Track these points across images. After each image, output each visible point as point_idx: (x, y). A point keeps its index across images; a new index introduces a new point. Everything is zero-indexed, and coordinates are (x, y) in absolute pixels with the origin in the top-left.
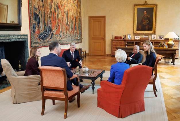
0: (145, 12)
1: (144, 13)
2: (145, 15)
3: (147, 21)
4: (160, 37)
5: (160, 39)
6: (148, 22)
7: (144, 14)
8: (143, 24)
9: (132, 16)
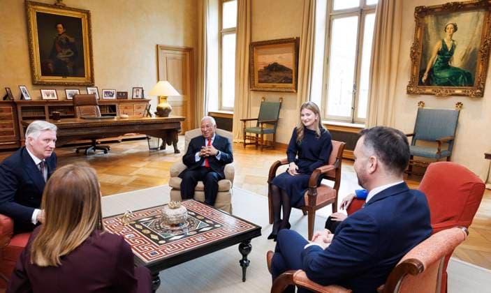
0: (60, 26)
1: (57, 28)
2: (60, 35)
3: (69, 50)
4: (106, 92)
5: (109, 98)
6: (73, 54)
7: (58, 31)
8: (60, 60)
9: (23, 34)
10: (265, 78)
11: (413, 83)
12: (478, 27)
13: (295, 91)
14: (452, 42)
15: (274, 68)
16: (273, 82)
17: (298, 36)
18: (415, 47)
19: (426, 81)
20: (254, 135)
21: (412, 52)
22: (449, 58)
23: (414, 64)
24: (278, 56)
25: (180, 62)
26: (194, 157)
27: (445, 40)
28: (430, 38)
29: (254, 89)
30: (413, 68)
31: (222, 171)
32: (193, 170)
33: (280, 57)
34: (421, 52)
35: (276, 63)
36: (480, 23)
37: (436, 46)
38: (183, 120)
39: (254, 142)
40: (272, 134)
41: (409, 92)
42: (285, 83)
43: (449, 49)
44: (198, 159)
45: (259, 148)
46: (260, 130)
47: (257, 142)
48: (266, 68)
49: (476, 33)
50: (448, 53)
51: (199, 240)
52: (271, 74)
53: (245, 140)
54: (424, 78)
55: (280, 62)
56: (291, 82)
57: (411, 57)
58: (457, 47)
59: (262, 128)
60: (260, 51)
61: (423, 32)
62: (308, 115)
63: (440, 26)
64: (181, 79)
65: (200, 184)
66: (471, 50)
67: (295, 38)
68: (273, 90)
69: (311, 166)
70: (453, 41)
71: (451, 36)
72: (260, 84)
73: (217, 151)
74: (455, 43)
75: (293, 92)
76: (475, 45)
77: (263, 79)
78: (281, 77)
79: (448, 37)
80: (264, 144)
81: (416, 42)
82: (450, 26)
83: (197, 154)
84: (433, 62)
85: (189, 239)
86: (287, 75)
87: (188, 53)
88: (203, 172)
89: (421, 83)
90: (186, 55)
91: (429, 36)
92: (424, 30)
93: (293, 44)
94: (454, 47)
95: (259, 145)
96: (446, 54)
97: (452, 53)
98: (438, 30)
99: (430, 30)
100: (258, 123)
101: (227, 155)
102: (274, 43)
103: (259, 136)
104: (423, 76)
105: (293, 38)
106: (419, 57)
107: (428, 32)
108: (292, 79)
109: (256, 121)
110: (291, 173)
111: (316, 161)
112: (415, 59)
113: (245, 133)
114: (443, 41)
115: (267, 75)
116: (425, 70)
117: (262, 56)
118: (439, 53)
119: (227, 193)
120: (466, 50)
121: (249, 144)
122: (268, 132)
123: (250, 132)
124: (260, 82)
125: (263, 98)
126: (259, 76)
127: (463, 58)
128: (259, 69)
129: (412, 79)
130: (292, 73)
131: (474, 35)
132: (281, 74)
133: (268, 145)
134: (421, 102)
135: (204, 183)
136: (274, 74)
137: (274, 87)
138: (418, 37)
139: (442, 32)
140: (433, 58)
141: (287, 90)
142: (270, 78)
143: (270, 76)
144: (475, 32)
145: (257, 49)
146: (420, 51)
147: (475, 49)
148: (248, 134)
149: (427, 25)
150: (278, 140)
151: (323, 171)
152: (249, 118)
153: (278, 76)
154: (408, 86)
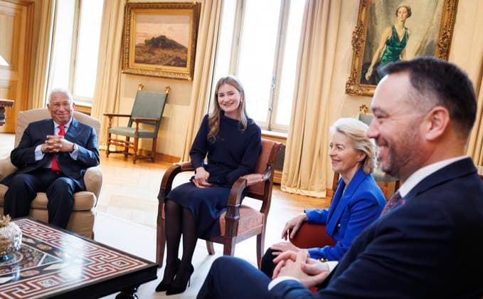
10: (146, 56)
11: (354, 79)
12: (436, 14)
13: (189, 78)
14: (404, 29)
15: (160, 43)
16: (157, 63)
17: (199, 2)
18: (358, 32)
19: (371, 78)
20: (124, 138)
21: (354, 37)
22: (401, 50)
23: (356, 54)
24: (168, 25)
25: (11, 19)
26: (33, 153)
27: (396, 27)
28: (378, 22)
29: (127, 71)
30: (354, 60)
31: (81, 178)
32: (30, 173)
33: (170, 29)
34: (365, 39)
35: (164, 37)
36: (439, 9)
37: (384, 34)
38: (10, 104)
39: (123, 149)
40: (152, 139)
41: (348, 92)
42: (174, 65)
43: (401, 40)
44: (39, 157)
45: (130, 159)
46: (134, 132)
47: (127, 149)
48: (148, 42)
49: (434, 22)
50: (399, 44)
51: (44, 285)
52: (156, 52)
53: (109, 145)
54: (368, 75)
55: (170, 36)
56: (185, 66)
57: (353, 45)
58: (410, 37)
59: (137, 129)
60: (140, 17)
61: (368, 13)
62: (231, 93)
63: (390, 8)
64: (9, 47)
65: (42, 198)
66: (428, 43)
67: (195, 2)
68: (157, 74)
69: (229, 175)
70: (406, 29)
71: (404, 22)
72: (137, 64)
73: (72, 144)
74: (409, 32)
75: (187, 80)
76: (433, 37)
77: (142, 58)
78: (170, 57)
79: (400, 23)
80: (138, 153)
81: (360, 24)
82: (402, 10)
83: (39, 148)
84: (380, 54)
85: (24, 283)
86: (179, 55)
87: (25, 8)
88: (47, 178)
89: (363, 81)
90: (21, 10)
91: (375, 19)
92: (370, 11)
93: (191, 11)
94: (406, 36)
95: (130, 154)
96: (396, 45)
97: (403, 44)
98: (388, 13)
99: (377, 12)
100: (131, 121)
101: (90, 152)
102: (163, 8)
103: (132, 140)
104: (367, 71)
105: (192, 3)
106: (363, 46)
107: (374, 13)
108: (186, 62)
109: (129, 118)
110: (197, 185)
111: (236, 168)
112: (357, 47)
113: (110, 135)
114: (393, 28)
115: (149, 52)
116: (370, 64)
117: (143, 24)
118: (388, 43)
119: (87, 215)
120: (422, 42)
121: (113, 152)
122: (145, 135)
123: (117, 133)
124: (136, 61)
125: (140, 85)
126: (137, 53)
127: (418, 51)
128: (137, 43)
129: (352, 74)
130: (186, 52)
131: (431, 24)
132: (170, 52)
133: (144, 154)
134: (363, 106)
135: (48, 197)
136: (159, 53)
137: (158, 70)
138: (363, 19)
139: (393, 17)
140: (381, 49)
141: (178, 77)
142: (153, 57)
143: (154, 54)
144: (432, 20)
145: (136, 13)
146: (364, 37)
147: (432, 42)
148: (113, 136)
149: (374, 5)
150: (160, 150)
151: (250, 182)
152: (116, 113)
153: (165, 55)
154: (347, 84)
